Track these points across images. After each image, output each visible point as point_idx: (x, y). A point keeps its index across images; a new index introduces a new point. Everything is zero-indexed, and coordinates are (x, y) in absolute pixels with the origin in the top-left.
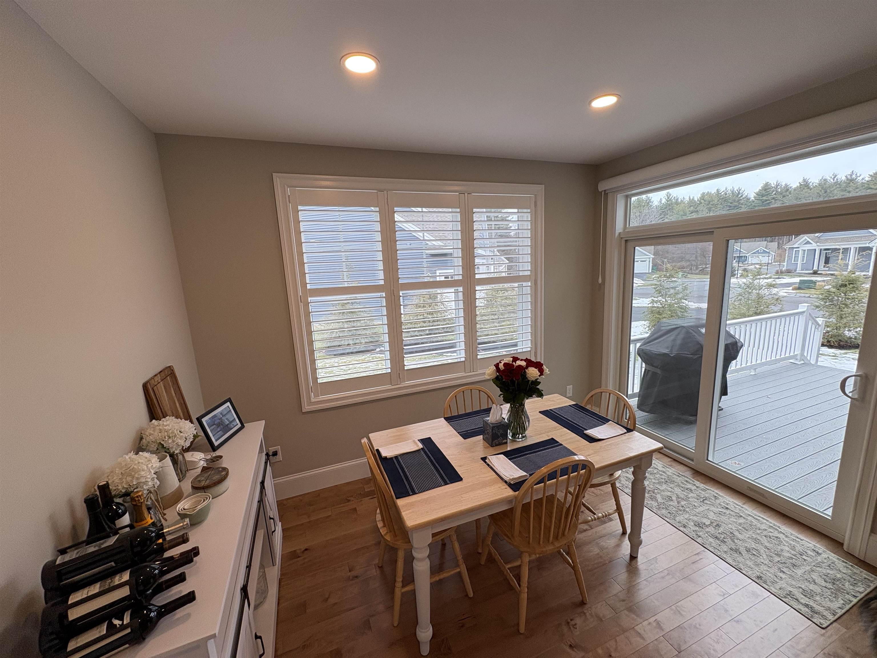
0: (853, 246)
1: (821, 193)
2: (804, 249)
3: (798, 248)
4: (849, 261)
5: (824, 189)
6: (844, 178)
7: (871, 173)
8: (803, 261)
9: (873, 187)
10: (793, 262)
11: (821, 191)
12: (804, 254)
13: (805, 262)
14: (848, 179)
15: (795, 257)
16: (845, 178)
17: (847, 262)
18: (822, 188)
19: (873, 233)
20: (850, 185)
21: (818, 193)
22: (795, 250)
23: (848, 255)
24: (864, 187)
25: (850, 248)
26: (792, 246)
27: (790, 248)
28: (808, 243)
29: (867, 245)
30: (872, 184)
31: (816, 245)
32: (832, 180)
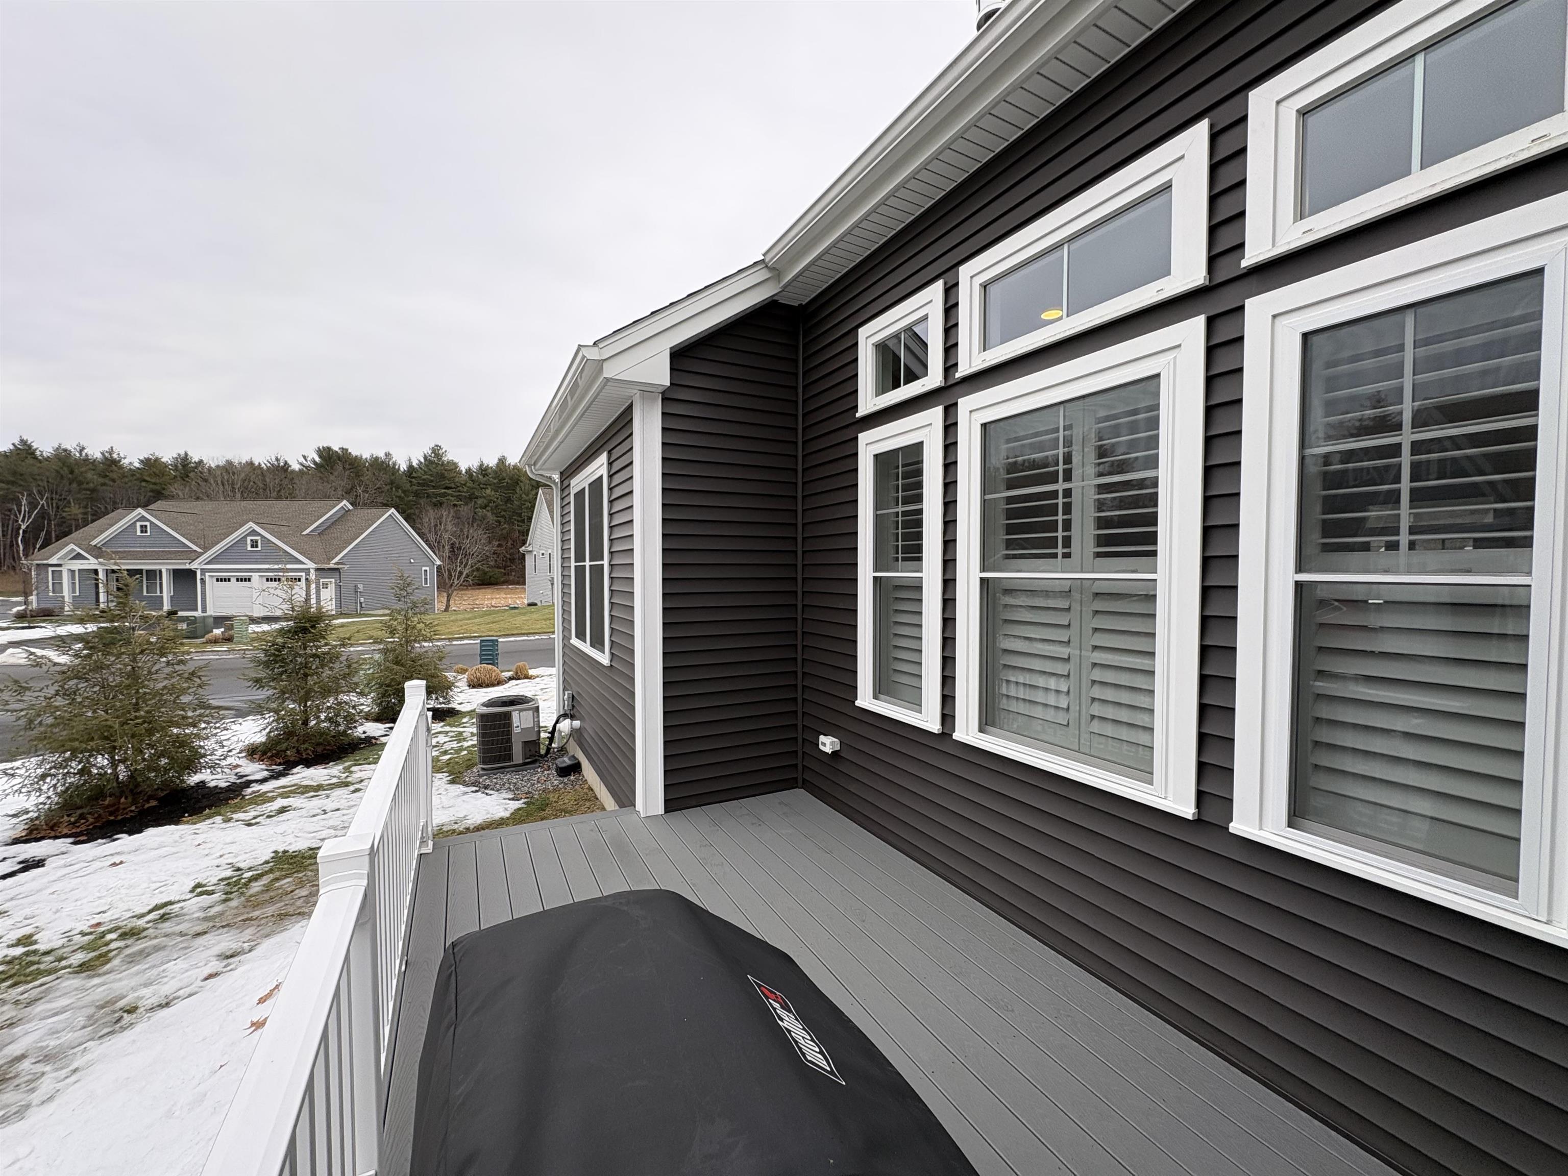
0: (165, 568)
1: (62, 472)
2: (73, 568)
3: (60, 565)
4: (161, 592)
5: (68, 467)
6: (98, 455)
7: (142, 458)
8: (74, 591)
9: (148, 479)
10: (51, 594)
11: (62, 468)
12: (73, 578)
13: (77, 594)
14: (106, 459)
15: (53, 584)
16: (100, 454)
17: (158, 594)
18: (64, 464)
19: (191, 548)
20: (111, 469)
21: (57, 471)
22: (50, 569)
23: (158, 582)
24: (135, 477)
25: (161, 572)
26: (45, 562)
27: (38, 565)
28: (78, 556)
29: (187, 567)
30: (146, 474)
31: (96, 561)
32: (78, 455)
